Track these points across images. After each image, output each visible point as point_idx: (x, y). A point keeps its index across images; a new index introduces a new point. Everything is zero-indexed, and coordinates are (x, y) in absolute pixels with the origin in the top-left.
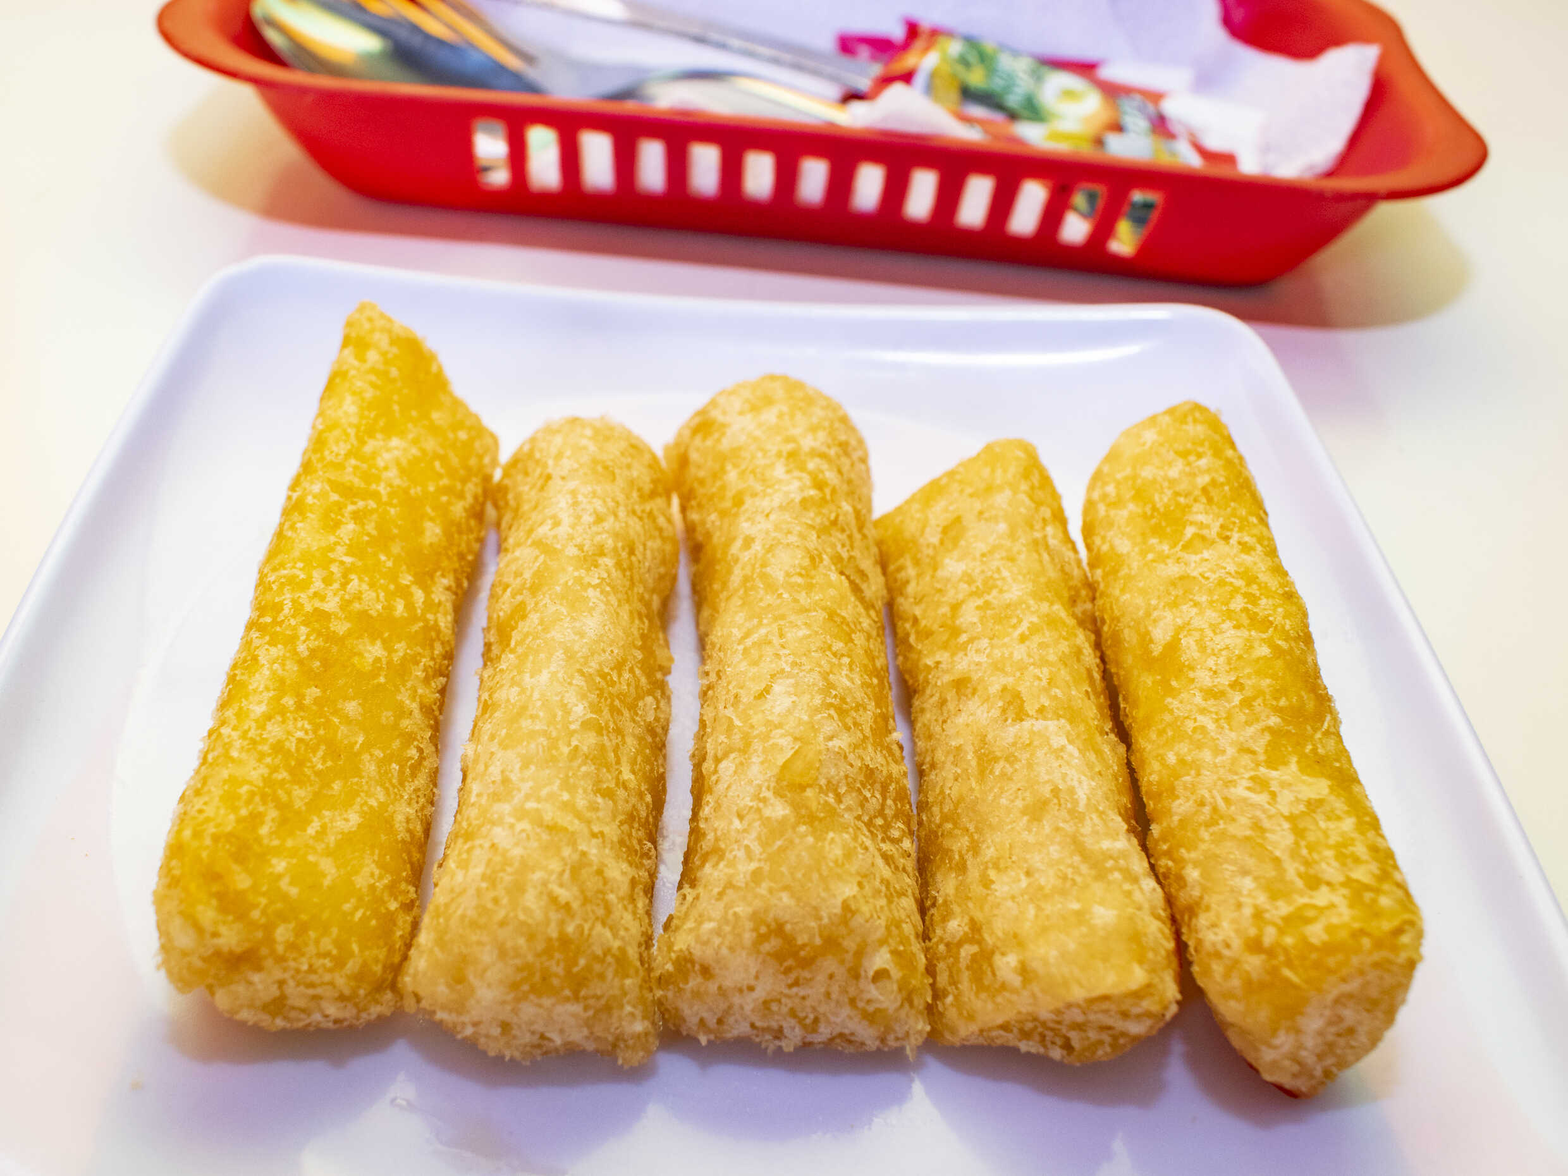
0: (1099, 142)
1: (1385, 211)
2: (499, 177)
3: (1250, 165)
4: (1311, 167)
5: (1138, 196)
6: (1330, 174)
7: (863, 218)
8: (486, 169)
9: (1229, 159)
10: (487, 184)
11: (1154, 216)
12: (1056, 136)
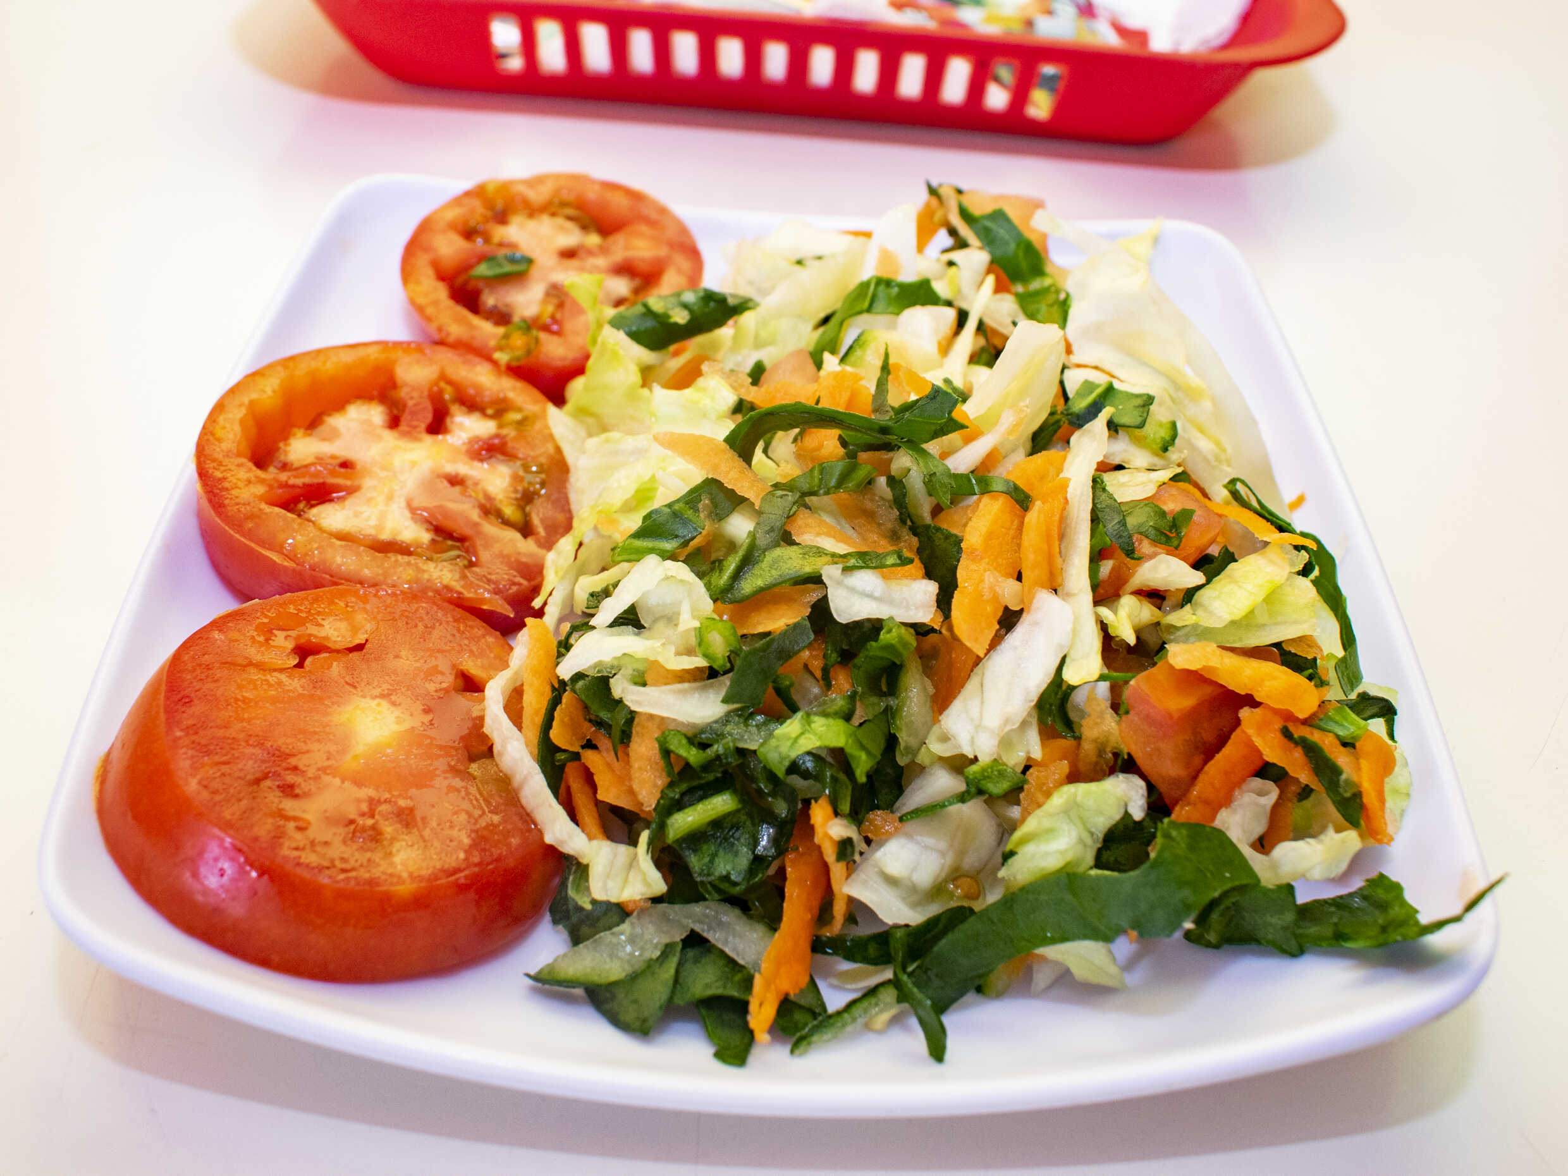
0: (1029, 23)
1: (1261, 76)
2: (515, 64)
3: (1161, 43)
4: (1206, 41)
5: (1049, 70)
6: (1225, 47)
7: (819, 92)
8: (503, 56)
9: (1141, 37)
10: (503, 70)
11: (1061, 85)
12: (991, 19)
